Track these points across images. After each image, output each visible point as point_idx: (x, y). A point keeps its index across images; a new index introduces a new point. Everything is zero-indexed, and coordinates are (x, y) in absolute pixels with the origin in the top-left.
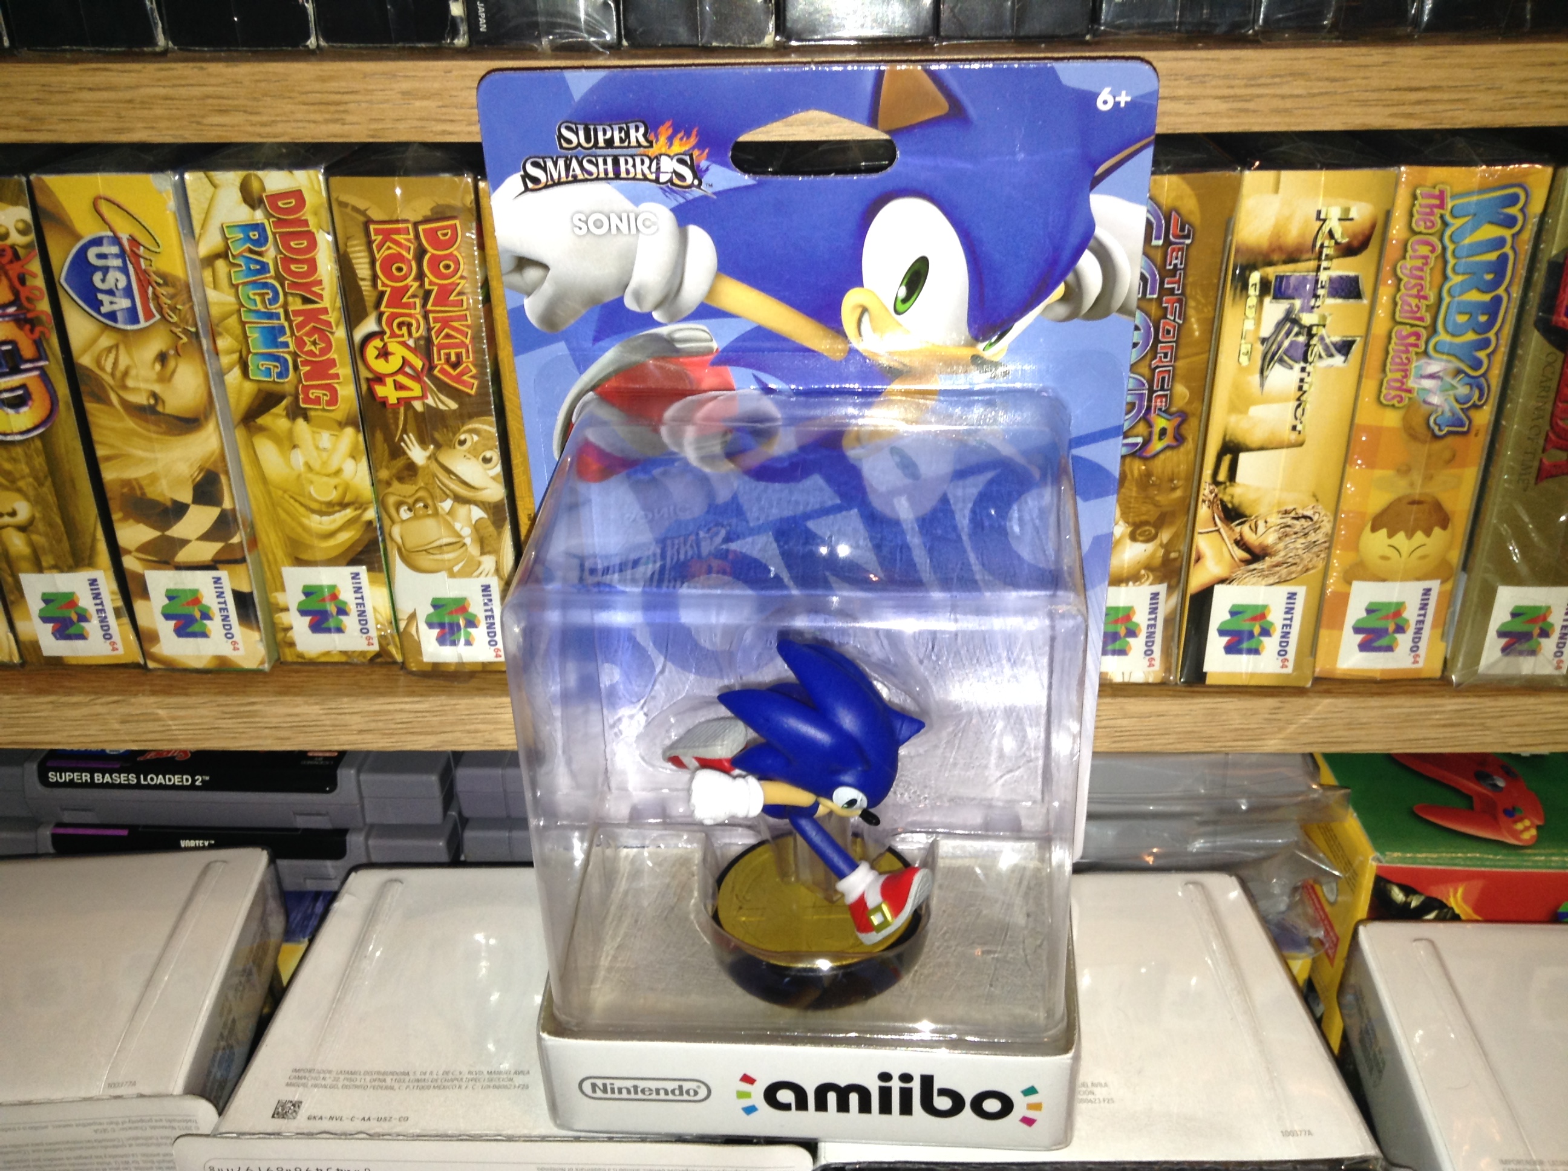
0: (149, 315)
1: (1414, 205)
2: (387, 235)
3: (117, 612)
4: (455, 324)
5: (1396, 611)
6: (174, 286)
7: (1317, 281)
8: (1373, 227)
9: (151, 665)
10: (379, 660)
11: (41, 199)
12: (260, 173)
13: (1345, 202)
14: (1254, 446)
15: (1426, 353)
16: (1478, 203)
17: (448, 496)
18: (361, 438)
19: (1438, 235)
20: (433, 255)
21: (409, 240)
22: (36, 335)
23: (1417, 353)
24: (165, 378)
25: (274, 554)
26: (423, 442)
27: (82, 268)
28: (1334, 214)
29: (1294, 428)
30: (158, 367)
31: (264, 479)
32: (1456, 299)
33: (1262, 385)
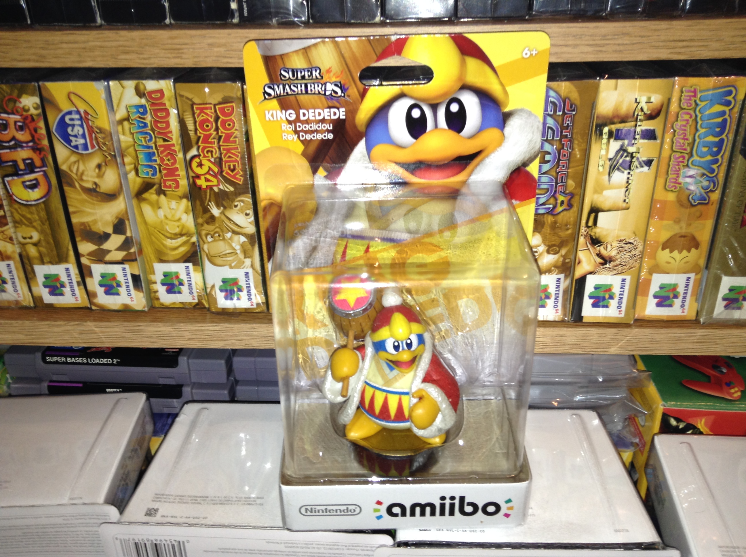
0: (93, 147)
1: (681, 96)
2: (202, 110)
3: (78, 283)
4: (233, 151)
5: (674, 288)
6: (104, 133)
7: (635, 132)
8: (662, 106)
9: (94, 308)
10: (198, 307)
11: (44, 93)
12: (144, 82)
13: (649, 95)
14: (605, 209)
15: (687, 166)
16: (713, 95)
17: (229, 231)
18: (190, 204)
19: (693, 109)
20: (223, 120)
21: (212, 113)
22: (42, 155)
23: (683, 166)
24: (100, 176)
25: (150, 257)
26: (218, 206)
27: (63, 125)
28: (643, 100)
29: (625, 201)
30: (97, 170)
31: (145, 223)
32: (702, 140)
33: (609, 180)
